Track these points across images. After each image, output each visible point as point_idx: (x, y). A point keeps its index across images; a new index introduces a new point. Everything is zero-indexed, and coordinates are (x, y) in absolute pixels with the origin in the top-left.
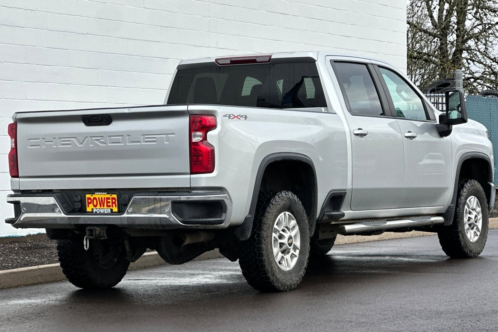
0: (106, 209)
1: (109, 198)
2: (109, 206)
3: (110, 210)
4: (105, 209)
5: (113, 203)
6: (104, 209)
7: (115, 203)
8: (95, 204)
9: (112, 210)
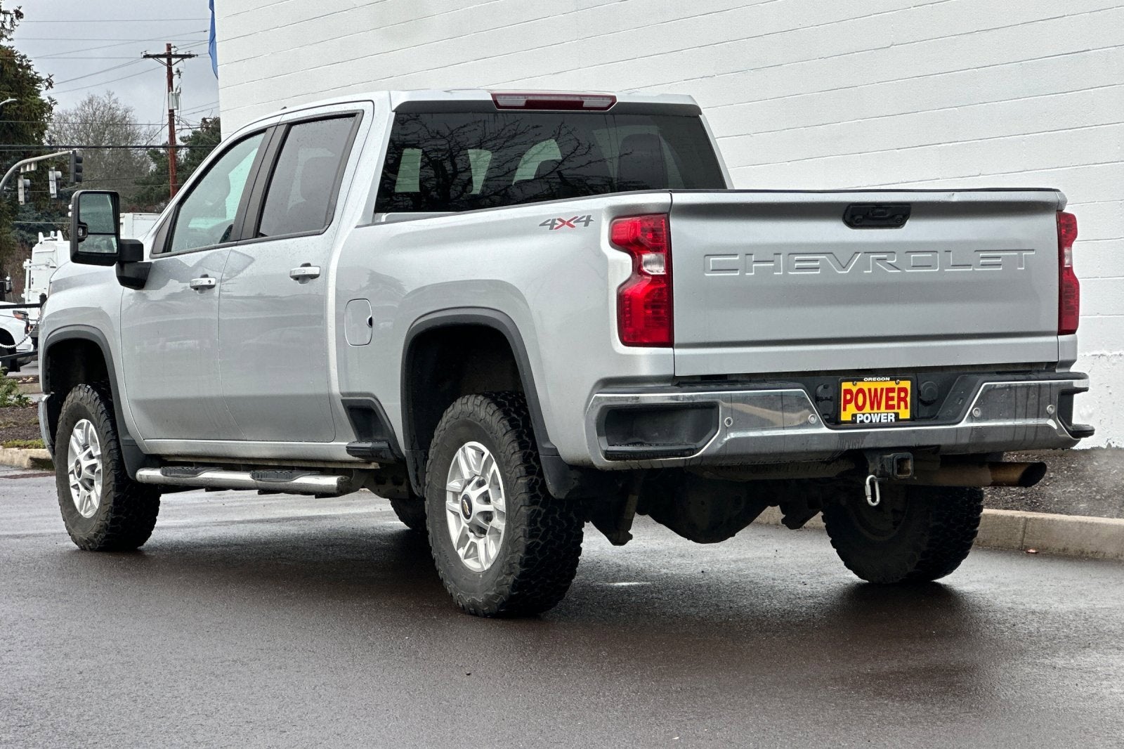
0: (886, 414)
1: (892, 390)
2: (892, 407)
3: (893, 415)
4: (883, 415)
5: (900, 399)
6: (879, 415)
7: (904, 399)
8: (860, 402)
9: (897, 415)
